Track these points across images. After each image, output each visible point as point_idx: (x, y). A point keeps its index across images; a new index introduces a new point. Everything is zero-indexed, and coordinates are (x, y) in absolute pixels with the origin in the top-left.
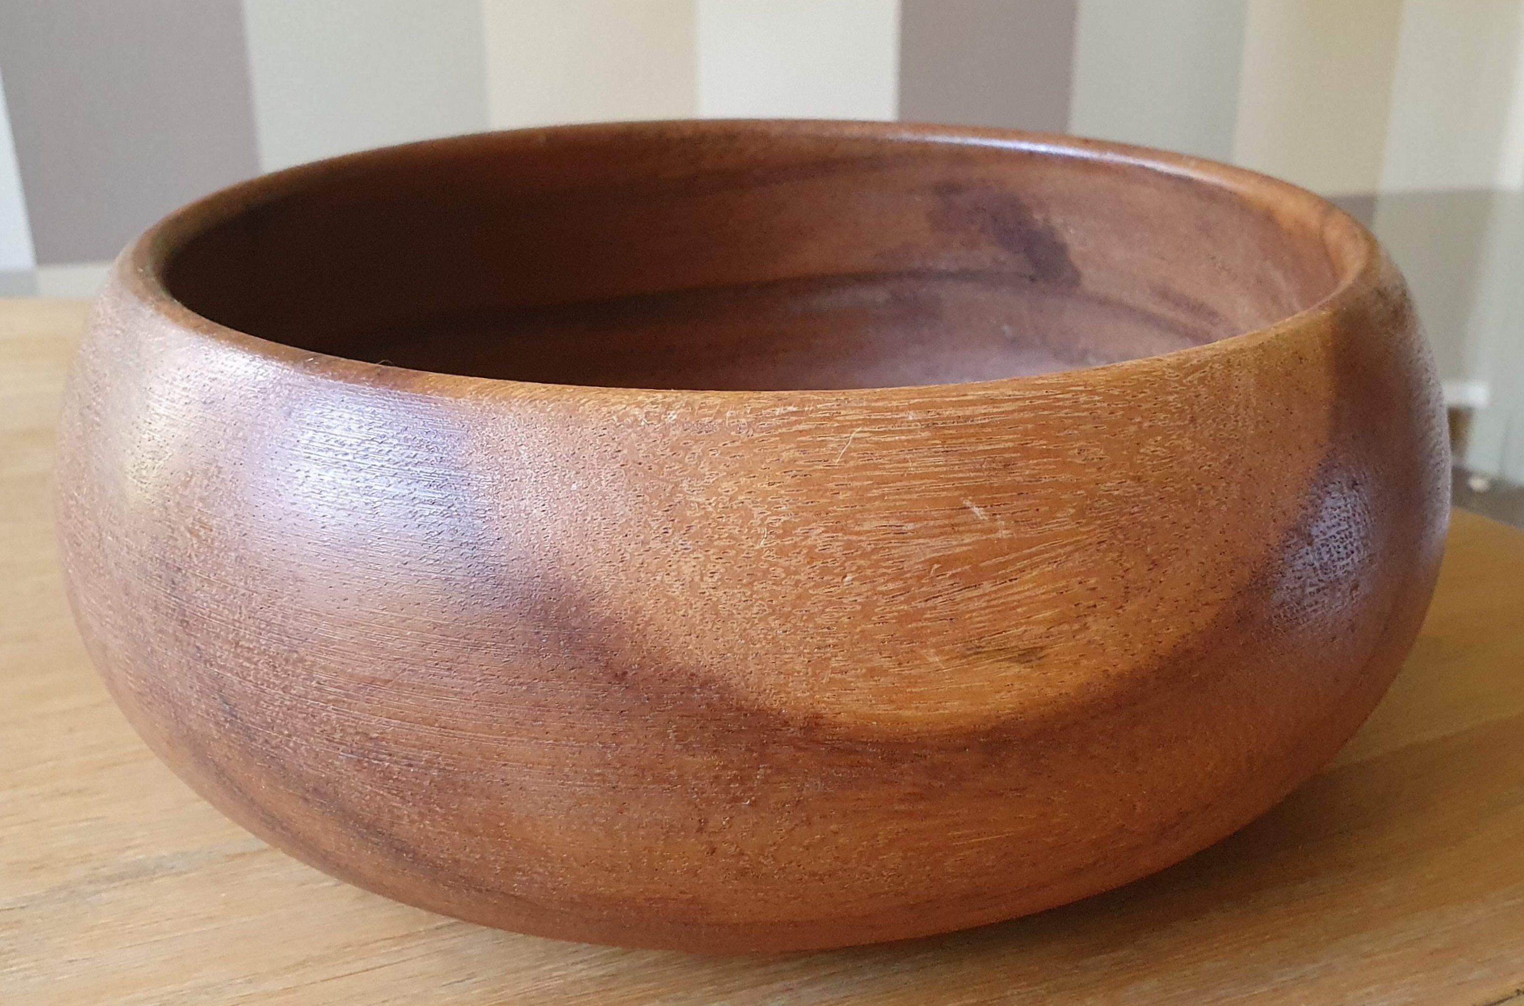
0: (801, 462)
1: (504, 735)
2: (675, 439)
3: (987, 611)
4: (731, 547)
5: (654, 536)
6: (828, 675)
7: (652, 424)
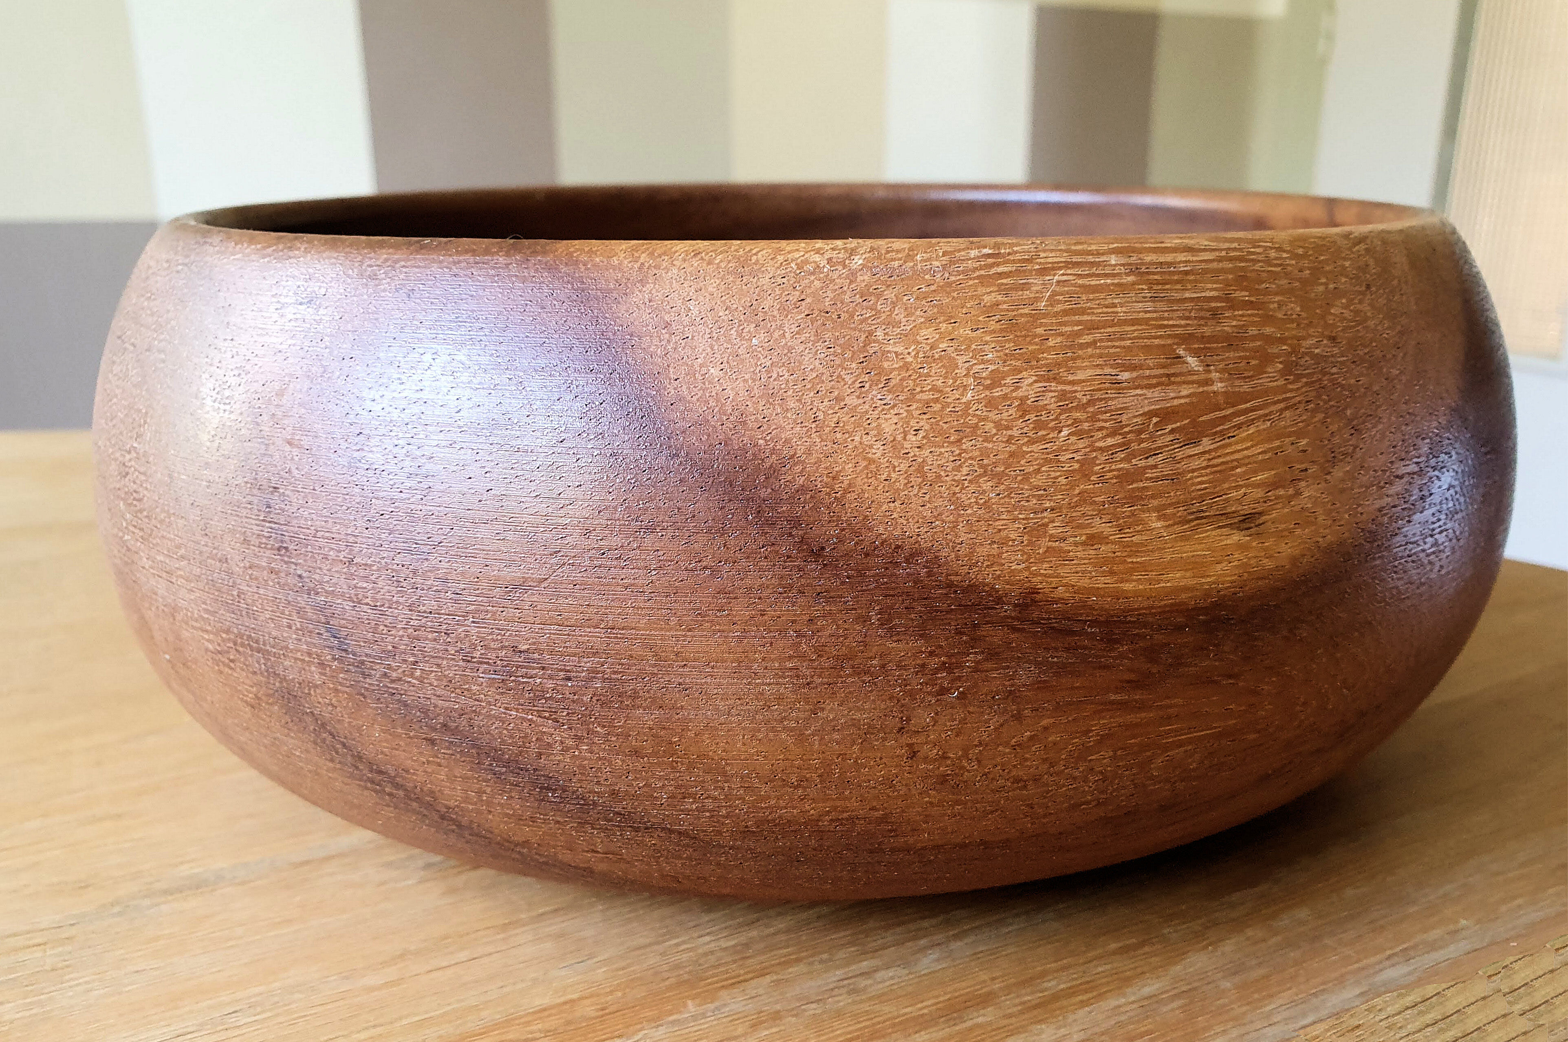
0: (1005, 306)
1: (683, 630)
2: (863, 285)
3: (1208, 471)
4: (937, 400)
5: (849, 391)
6: (1045, 543)
7: (836, 270)
